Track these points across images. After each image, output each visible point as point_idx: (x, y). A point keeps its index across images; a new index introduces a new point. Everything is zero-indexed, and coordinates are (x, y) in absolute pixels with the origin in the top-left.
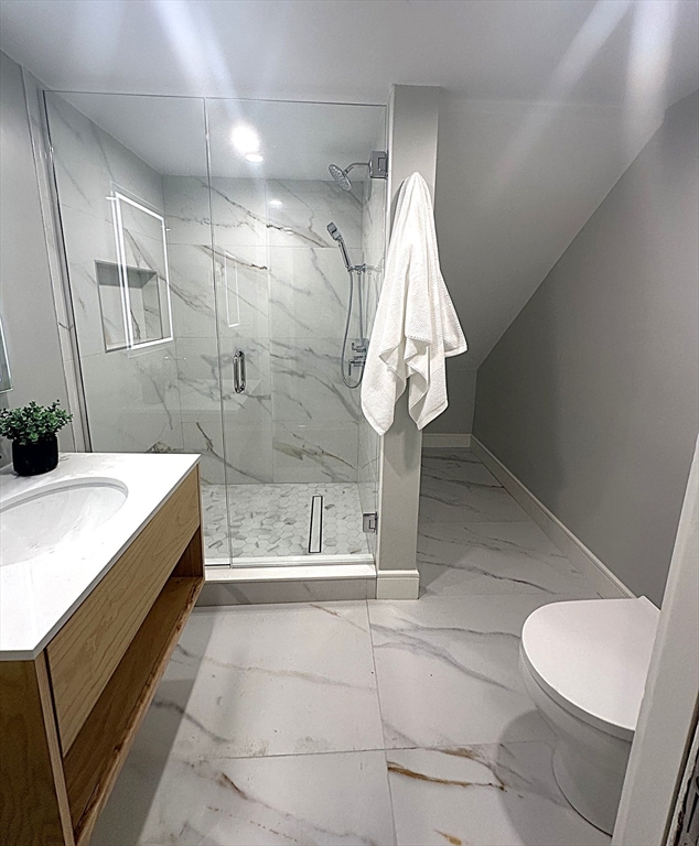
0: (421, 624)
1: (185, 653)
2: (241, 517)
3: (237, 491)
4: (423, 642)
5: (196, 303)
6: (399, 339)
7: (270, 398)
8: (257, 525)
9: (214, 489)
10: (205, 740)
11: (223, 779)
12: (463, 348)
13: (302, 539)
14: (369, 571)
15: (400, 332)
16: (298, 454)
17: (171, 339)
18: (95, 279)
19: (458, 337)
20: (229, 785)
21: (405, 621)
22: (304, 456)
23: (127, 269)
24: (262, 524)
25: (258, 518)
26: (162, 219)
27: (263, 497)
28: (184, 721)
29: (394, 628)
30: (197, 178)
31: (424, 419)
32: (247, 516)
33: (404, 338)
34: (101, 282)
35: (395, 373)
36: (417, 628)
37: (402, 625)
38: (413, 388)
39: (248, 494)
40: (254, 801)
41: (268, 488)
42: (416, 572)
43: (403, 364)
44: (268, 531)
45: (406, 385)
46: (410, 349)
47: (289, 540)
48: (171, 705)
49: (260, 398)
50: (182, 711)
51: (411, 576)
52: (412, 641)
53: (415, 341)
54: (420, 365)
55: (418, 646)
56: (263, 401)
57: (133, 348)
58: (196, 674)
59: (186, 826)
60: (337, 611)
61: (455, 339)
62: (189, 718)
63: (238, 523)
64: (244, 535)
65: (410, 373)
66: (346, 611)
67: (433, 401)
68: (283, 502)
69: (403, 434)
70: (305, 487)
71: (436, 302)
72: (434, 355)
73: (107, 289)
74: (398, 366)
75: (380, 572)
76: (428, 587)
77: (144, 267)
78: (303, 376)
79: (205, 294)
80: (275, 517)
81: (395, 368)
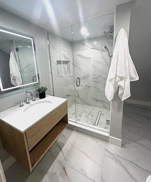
0: (120, 155)
1: (65, 138)
2: (82, 112)
3: (83, 106)
4: (119, 161)
5: (77, 66)
6: (115, 76)
7: (91, 87)
8: (85, 115)
9: (79, 105)
10: (63, 158)
11: (64, 168)
12: (138, 79)
13: (94, 121)
14: (107, 135)
15: (115, 74)
16: (97, 100)
17: (72, 74)
18: (56, 64)
19: (136, 75)
20: (64, 170)
21: (116, 152)
22: (98, 101)
23: (63, 61)
24: (86, 115)
25: (86, 113)
26: (71, 50)
27: (88, 109)
28: (61, 152)
29: (112, 153)
30: (77, 41)
31: (123, 99)
32: (84, 112)
33: (116, 76)
34: (58, 64)
35: (114, 85)
36: (118, 156)
37: (114, 153)
38: (120, 89)
39: (85, 107)
40: (68, 177)
41: (90, 107)
42: (121, 140)
43: (116, 83)
44: (87, 117)
45: (118, 88)
46: (118, 79)
47: (91, 120)
48: (60, 147)
49: (89, 87)
50: (61, 149)
51: (119, 140)
52: (115, 158)
53: (119, 77)
54: (121, 83)
55: (117, 161)
56: (90, 88)
57: (63, 76)
58: (65, 143)
59: (55, 173)
60: (98, 141)
61: (135, 76)
62: (62, 151)
63: (82, 113)
64: (82, 116)
65: (118, 85)
66: (100, 143)
67: (126, 94)
68: (92, 110)
69: (117, 102)
70: (98, 108)
71: (127, 65)
72: (126, 81)
73: (59, 65)
74: (114, 83)
75: (110, 136)
76: (125, 145)
77: (67, 60)
78: (98, 83)
79: (78, 64)
80: (89, 114)
81: (113, 84)
